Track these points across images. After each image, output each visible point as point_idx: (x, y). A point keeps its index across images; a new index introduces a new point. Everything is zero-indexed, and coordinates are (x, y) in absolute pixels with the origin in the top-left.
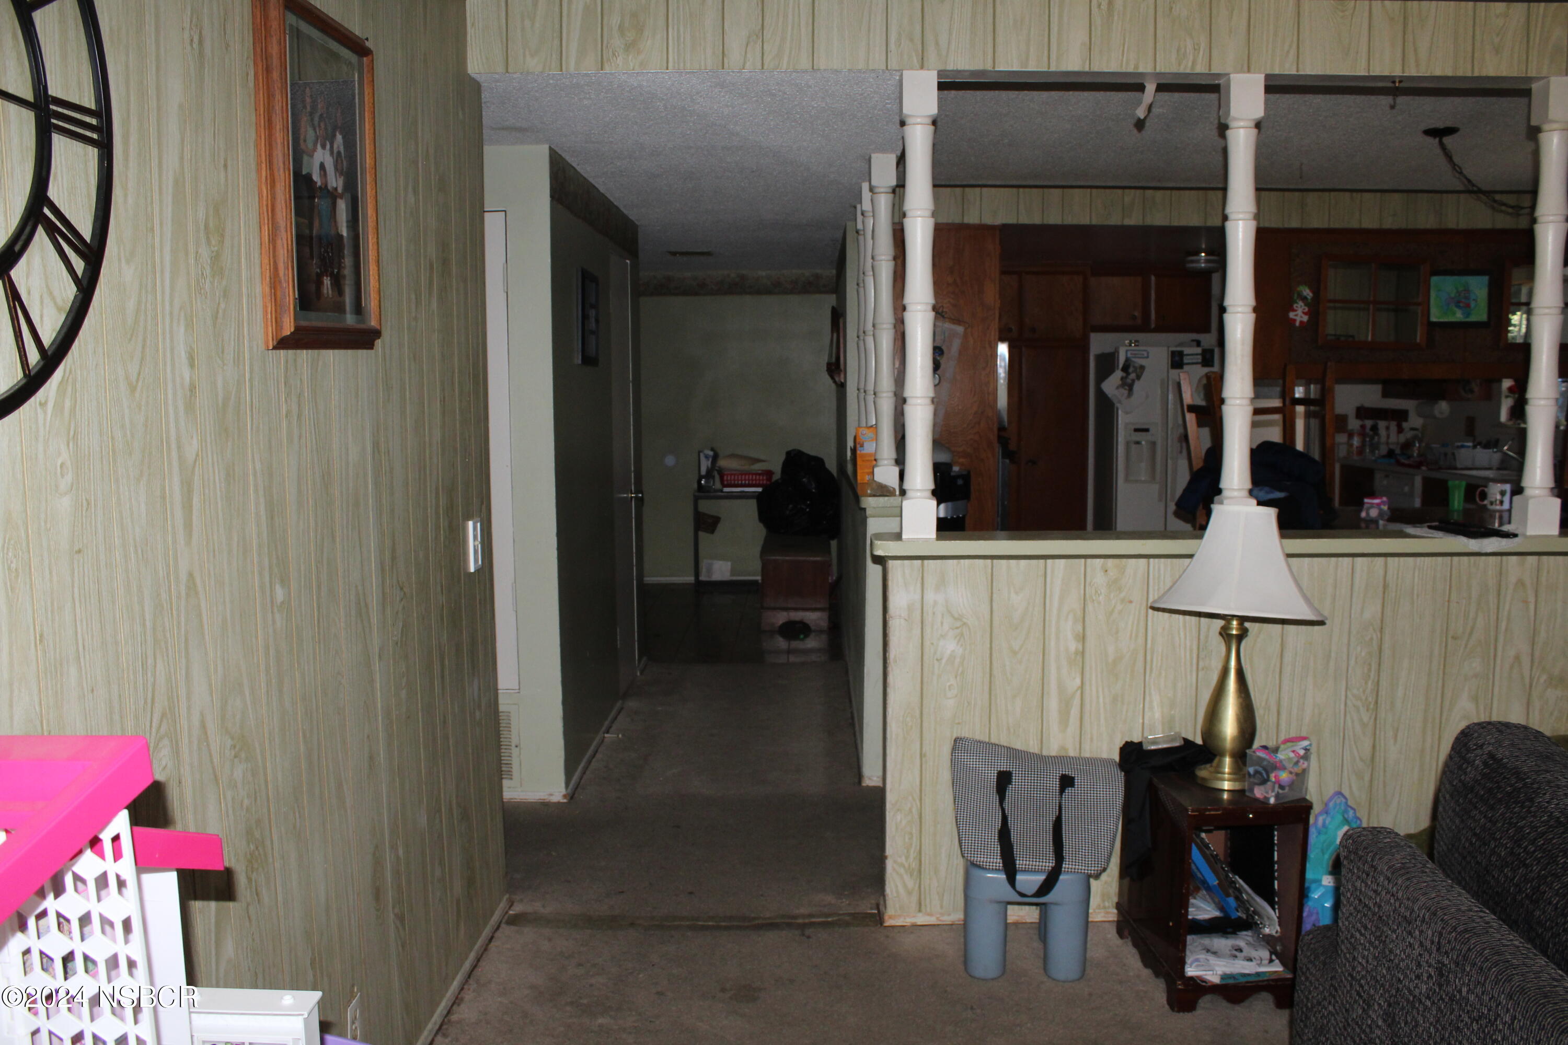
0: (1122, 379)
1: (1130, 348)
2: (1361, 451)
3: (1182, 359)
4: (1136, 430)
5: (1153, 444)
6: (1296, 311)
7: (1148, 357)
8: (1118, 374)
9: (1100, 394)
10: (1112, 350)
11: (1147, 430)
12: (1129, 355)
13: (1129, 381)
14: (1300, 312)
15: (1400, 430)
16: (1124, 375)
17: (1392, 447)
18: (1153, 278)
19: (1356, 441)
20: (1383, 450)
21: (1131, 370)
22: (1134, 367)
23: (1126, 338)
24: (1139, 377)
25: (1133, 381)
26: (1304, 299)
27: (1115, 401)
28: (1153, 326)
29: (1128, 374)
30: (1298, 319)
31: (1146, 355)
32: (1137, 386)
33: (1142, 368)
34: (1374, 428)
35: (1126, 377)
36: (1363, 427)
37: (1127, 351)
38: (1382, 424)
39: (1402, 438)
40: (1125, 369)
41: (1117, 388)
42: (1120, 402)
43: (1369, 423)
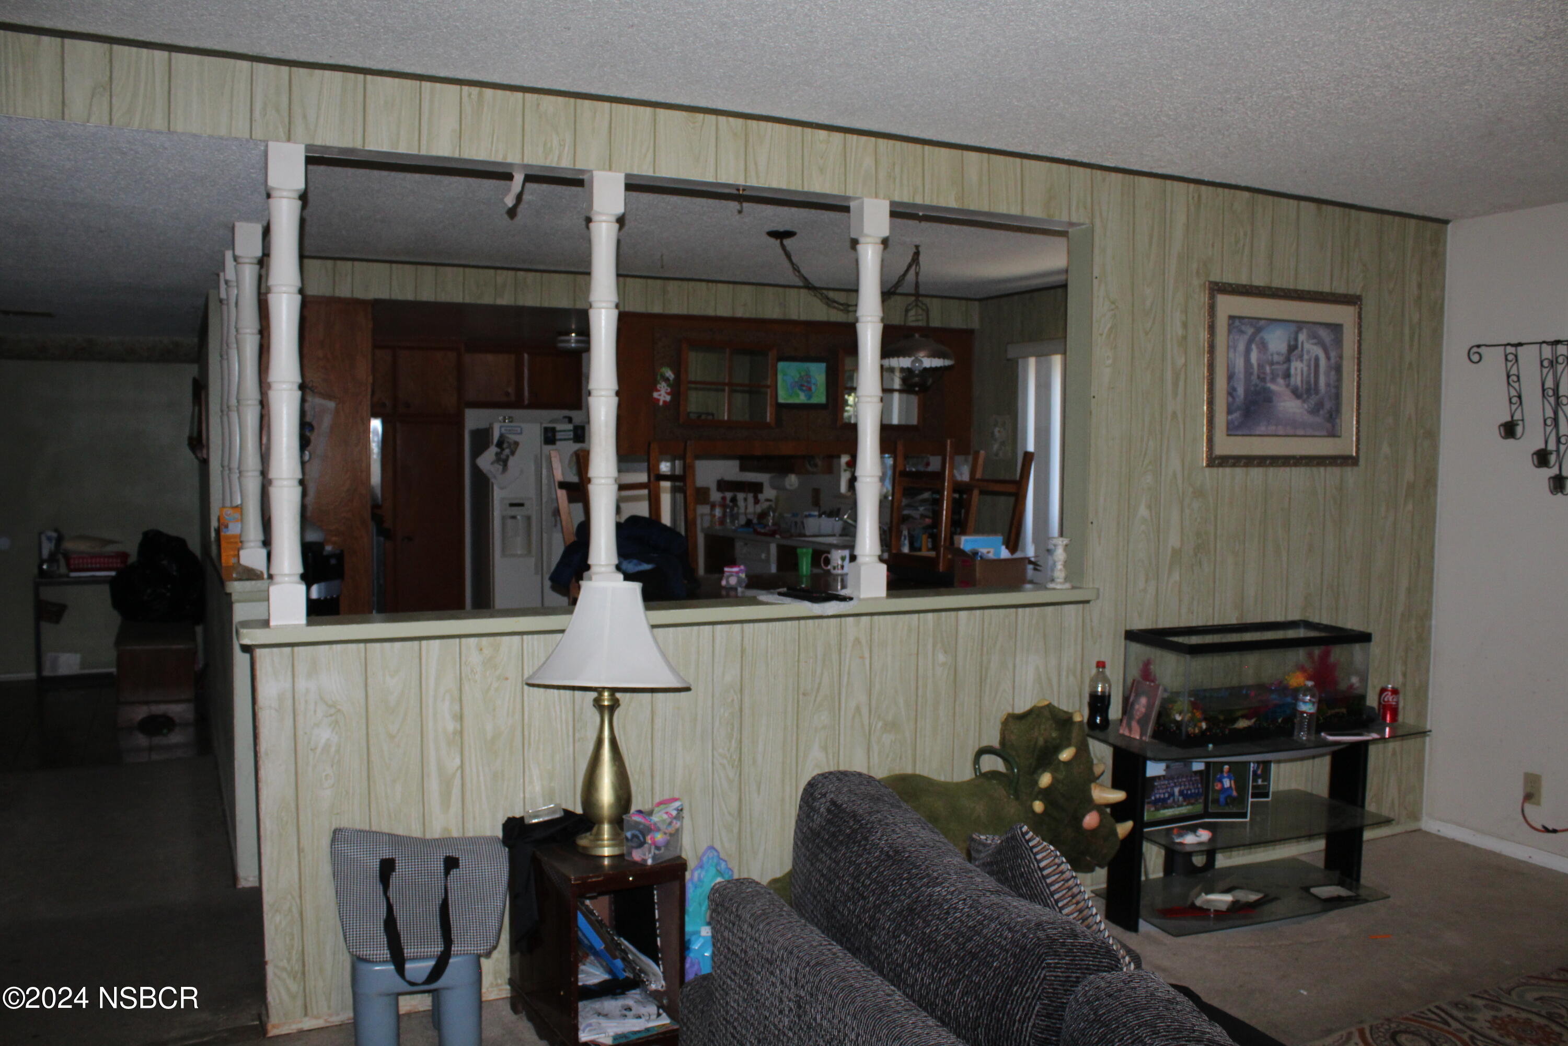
0: (497, 454)
1: (503, 424)
2: (722, 521)
3: (554, 436)
4: (512, 505)
5: (529, 518)
6: (659, 391)
7: (521, 433)
8: (493, 450)
9: (476, 470)
10: (488, 426)
11: (522, 505)
12: (503, 430)
13: (503, 456)
14: (663, 392)
15: (757, 501)
16: (499, 450)
17: (750, 517)
18: (526, 356)
19: (718, 512)
20: (742, 520)
21: (505, 445)
22: (508, 442)
23: (501, 413)
24: (513, 453)
25: (508, 457)
26: (667, 380)
27: (490, 476)
28: (526, 402)
29: (502, 450)
30: (662, 399)
31: (519, 431)
32: (512, 462)
33: (516, 444)
34: (734, 500)
35: (501, 453)
36: (724, 498)
37: (501, 427)
38: (740, 496)
39: (759, 509)
40: (500, 444)
41: (492, 463)
42: (495, 477)
43: (729, 495)
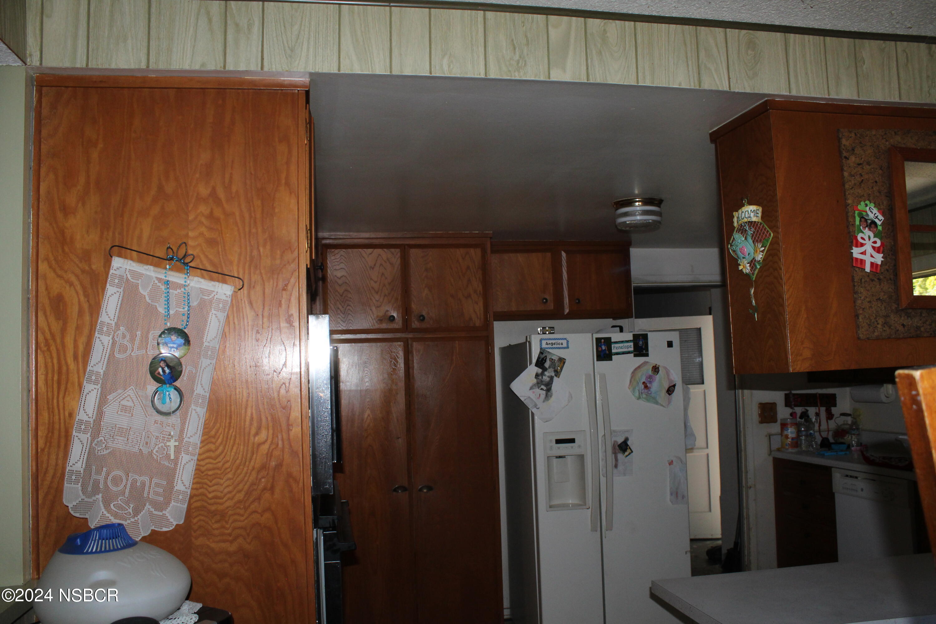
0: (537, 375)
1: (544, 336)
3: (610, 349)
4: (558, 441)
5: (581, 457)
7: (567, 347)
8: (532, 370)
9: (510, 396)
10: (522, 340)
11: (572, 441)
12: (544, 346)
13: (546, 378)
16: (540, 371)
18: (564, 254)
21: (547, 365)
22: (551, 360)
23: (539, 325)
24: (557, 373)
25: (552, 378)
27: (530, 405)
28: (567, 311)
29: (544, 369)
31: (565, 345)
32: (557, 383)
33: (562, 361)
35: (542, 374)
37: (541, 340)
40: (540, 363)
41: (531, 388)
42: (536, 406)
